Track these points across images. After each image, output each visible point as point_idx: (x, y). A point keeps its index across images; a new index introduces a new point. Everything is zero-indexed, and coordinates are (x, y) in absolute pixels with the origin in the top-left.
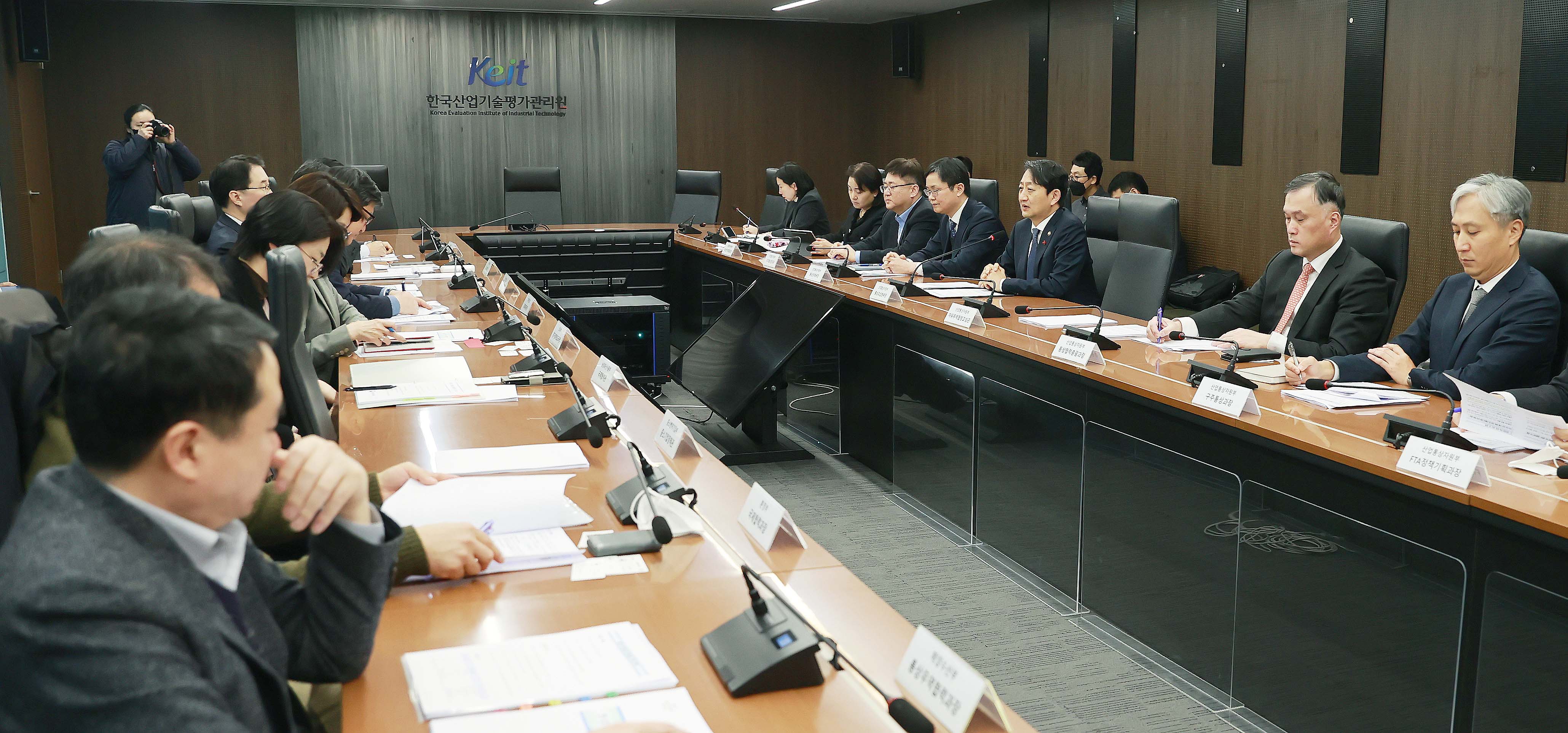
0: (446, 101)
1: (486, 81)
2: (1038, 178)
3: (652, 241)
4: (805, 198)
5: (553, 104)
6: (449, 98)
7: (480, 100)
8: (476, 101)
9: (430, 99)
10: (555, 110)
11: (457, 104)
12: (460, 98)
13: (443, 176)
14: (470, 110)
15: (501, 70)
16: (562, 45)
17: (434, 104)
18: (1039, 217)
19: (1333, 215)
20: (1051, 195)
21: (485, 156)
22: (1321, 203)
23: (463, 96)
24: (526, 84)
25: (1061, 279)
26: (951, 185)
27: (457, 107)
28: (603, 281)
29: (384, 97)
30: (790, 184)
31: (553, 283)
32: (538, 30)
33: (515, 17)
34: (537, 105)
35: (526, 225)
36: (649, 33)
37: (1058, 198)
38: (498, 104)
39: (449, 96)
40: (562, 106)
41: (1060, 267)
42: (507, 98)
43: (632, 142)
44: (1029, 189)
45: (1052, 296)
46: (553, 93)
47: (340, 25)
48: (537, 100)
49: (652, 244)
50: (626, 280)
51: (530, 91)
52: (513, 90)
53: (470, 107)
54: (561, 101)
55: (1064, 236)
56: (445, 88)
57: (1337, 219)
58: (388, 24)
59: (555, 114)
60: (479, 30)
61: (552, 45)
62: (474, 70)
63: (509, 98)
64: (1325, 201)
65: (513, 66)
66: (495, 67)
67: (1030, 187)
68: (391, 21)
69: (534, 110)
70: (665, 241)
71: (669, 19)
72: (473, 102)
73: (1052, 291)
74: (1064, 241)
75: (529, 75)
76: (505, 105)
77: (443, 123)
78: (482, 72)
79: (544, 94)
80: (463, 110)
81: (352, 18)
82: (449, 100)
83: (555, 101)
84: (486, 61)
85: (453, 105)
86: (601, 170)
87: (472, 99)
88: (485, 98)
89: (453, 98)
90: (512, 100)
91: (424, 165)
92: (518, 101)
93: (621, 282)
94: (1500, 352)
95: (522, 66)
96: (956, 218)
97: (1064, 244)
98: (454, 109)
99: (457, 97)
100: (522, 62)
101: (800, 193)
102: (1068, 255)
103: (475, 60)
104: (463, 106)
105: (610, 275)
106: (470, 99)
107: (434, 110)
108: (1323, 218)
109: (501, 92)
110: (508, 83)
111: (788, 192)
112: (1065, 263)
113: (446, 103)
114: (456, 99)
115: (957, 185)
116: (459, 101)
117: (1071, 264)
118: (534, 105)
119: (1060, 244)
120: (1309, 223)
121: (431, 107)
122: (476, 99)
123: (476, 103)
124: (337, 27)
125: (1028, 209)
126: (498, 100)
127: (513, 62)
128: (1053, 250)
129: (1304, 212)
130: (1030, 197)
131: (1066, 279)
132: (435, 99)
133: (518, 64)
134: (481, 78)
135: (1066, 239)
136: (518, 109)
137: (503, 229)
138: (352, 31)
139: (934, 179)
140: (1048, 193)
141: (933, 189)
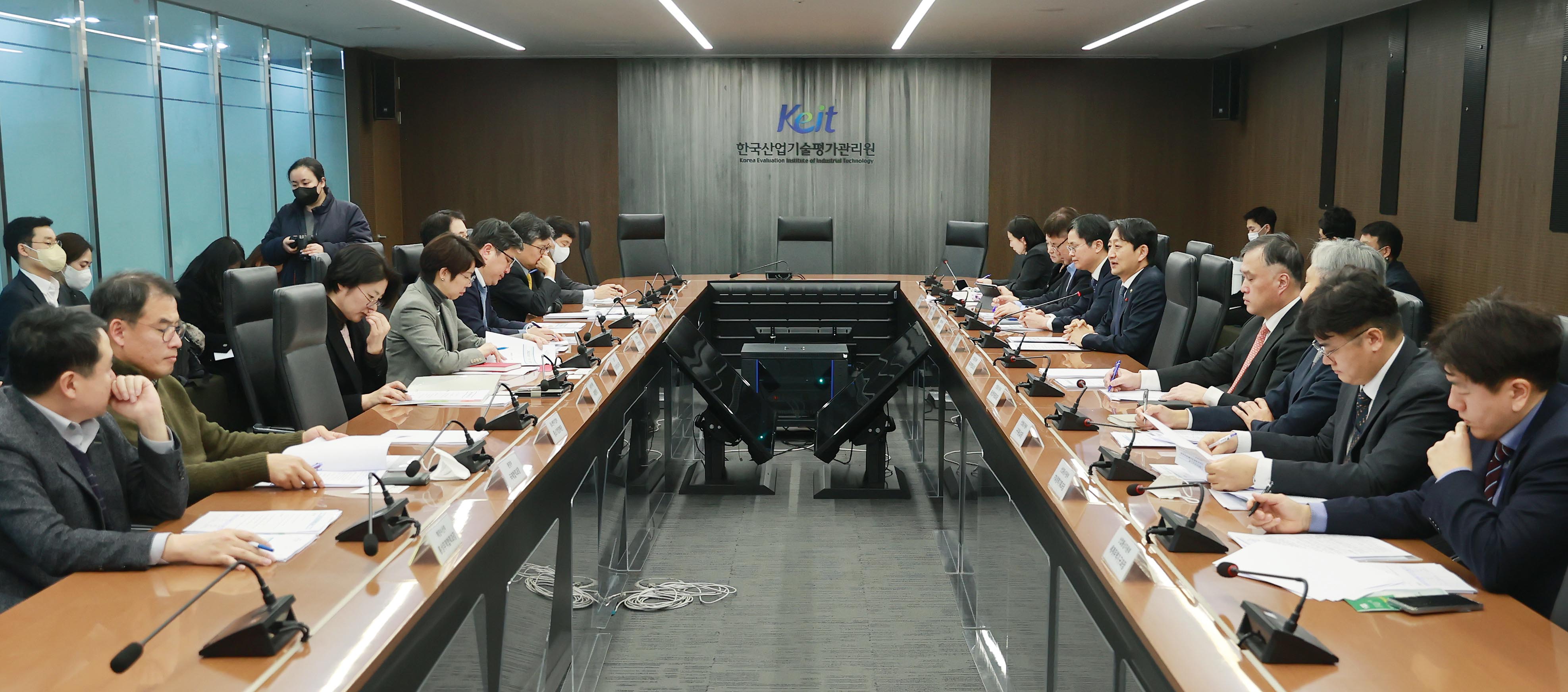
0: (755, 148)
1: (796, 128)
2: (1125, 236)
3: (877, 292)
4: (1032, 251)
5: (860, 151)
6: (759, 146)
7: (788, 147)
8: (785, 148)
9: (740, 147)
10: (863, 156)
11: (765, 152)
12: (769, 146)
13: (750, 224)
14: (778, 157)
15: (810, 117)
16: (872, 92)
17: (743, 152)
18: (1127, 273)
19: (1282, 276)
20: (1138, 251)
21: (791, 205)
22: (1268, 264)
23: (772, 143)
24: (834, 131)
25: (1131, 336)
26: (1089, 241)
27: (765, 154)
28: (828, 330)
29: (696, 146)
30: (1019, 238)
31: (780, 330)
32: (848, 77)
33: (826, 62)
34: (845, 152)
35: (781, 274)
36: (963, 76)
37: (1145, 254)
38: (806, 152)
39: (758, 144)
40: (870, 152)
41: (1132, 324)
42: (814, 145)
43: (941, 190)
44: (1117, 246)
45: (1122, 352)
46: (861, 140)
47: (658, 74)
48: (845, 147)
49: (877, 295)
50: (852, 330)
51: (838, 139)
52: (821, 137)
53: (779, 155)
54: (869, 147)
55: (1139, 293)
56: (754, 136)
57: (1286, 281)
58: (703, 73)
59: (863, 161)
60: (789, 76)
61: (862, 90)
62: (783, 116)
63: (817, 146)
64: (1273, 263)
65: (821, 114)
66: (804, 114)
67: (1117, 244)
68: (705, 68)
69: (842, 157)
70: (890, 292)
71: (984, 60)
72: (782, 150)
73: (1123, 348)
74: (1138, 298)
75: (838, 122)
76: (813, 153)
77: (752, 172)
78: (791, 120)
79: (851, 142)
80: (771, 158)
81: (669, 69)
82: (759, 148)
83: (863, 147)
84: (796, 107)
85: (762, 152)
86: (908, 218)
87: (781, 146)
88: (793, 145)
89: (762, 146)
90: (819, 147)
91: (732, 214)
92: (826, 148)
93: (847, 332)
94: (1301, 406)
95: (831, 112)
96: (1096, 275)
97: (1138, 301)
98: (763, 157)
99: (766, 144)
100: (831, 108)
101: (1028, 247)
102: (1140, 313)
103: (784, 107)
104: (772, 153)
105: (835, 325)
106: (778, 146)
107: (743, 157)
108: (1270, 278)
109: (809, 139)
110: (816, 129)
111: (1018, 245)
112: (1137, 320)
113: (755, 151)
114: (765, 146)
115: (1095, 242)
116: (768, 149)
117: (1142, 322)
118: (841, 152)
120: (1257, 282)
121: (740, 154)
122: (784, 146)
123: (785, 151)
124: (655, 78)
125: (1116, 266)
126: (806, 147)
127: (822, 108)
128: (1130, 307)
129: (1252, 272)
130: (1118, 254)
131: (1136, 336)
132: (744, 146)
133: (827, 110)
134: (790, 126)
135: (1140, 297)
136: (826, 156)
137: (763, 277)
138: (668, 82)
139: (1073, 235)
140: (1135, 249)
141: (1074, 246)
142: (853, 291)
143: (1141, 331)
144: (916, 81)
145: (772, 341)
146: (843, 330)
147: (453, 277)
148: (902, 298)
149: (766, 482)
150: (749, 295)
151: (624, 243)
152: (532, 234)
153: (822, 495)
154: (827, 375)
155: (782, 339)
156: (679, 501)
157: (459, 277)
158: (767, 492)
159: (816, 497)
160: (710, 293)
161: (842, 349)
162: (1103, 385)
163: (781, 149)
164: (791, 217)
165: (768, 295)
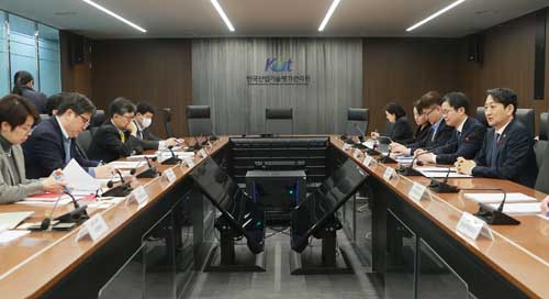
1: (273, 69)
2: (498, 99)
4: (399, 120)
15: (280, 64)
16: (308, 52)
18: (499, 124)
20: (507, 109)
21: (272, 102)
24: (291, 70)
26: (456, 109)
28: (292, 163)
31: (267, 163)
33: (287, 39)
37: (512, 111)
38: (278, 80)
41: (510, 159)
44: (492, 107)
46: (304, 74)
49: (318, 144)
52: (286, 73)
56: (255, 73)
60: (270, 45)
61: (304, 52)
62: (268, 64)
65: (285, 62)
66: (277, 63)
67: (492, 105)
70: (325, 143)
71: (359, 38)
74: (513, 141)
75: (293, 67)
77: (254, 90)
78: (271, 66)
84: (274, 60)
90: (284, 78)
95: (290, 62)
96: (460, 129)
100: (290, 60)
101: (397, 118)
102: (514, 151)
103: (268, 60)
105: (296, 160)
109: (280, 74)
110: (283, 70)
111: (391, 118)
112: (514, 156)
115: (460, 108)
117: (518, 157)
119: (510, 143)
125: (492, 120)
127: (286, 60)
128: (506, 147)
130: (493, 112)
133: (288, 61)
134: (271, 68)
137: (258, 136)
138: (215, 50)
139: (446, 105)
140: (505, 107)
141: (446, 111)
142: (306, 142)
143: (519, 163)
144: (328, 48)
145: (262, 169)
146: (300, 163)
147: (13, 129)
148: (332, 146)
149: (259, 263)
150: (251, 145)
151: (190, 120)
152: (123, 109)
153: (296, 273)
154: (294, 188)
155: (269, 168)
156: (203, 276)
157: (18, 129)
158: (259, 270)
159: (292, 274)
160: (230, 144)
161: (302, 174)
162: (539, 210)
163: (267, 79)
164: (272, 107)
165: (262, 145)
